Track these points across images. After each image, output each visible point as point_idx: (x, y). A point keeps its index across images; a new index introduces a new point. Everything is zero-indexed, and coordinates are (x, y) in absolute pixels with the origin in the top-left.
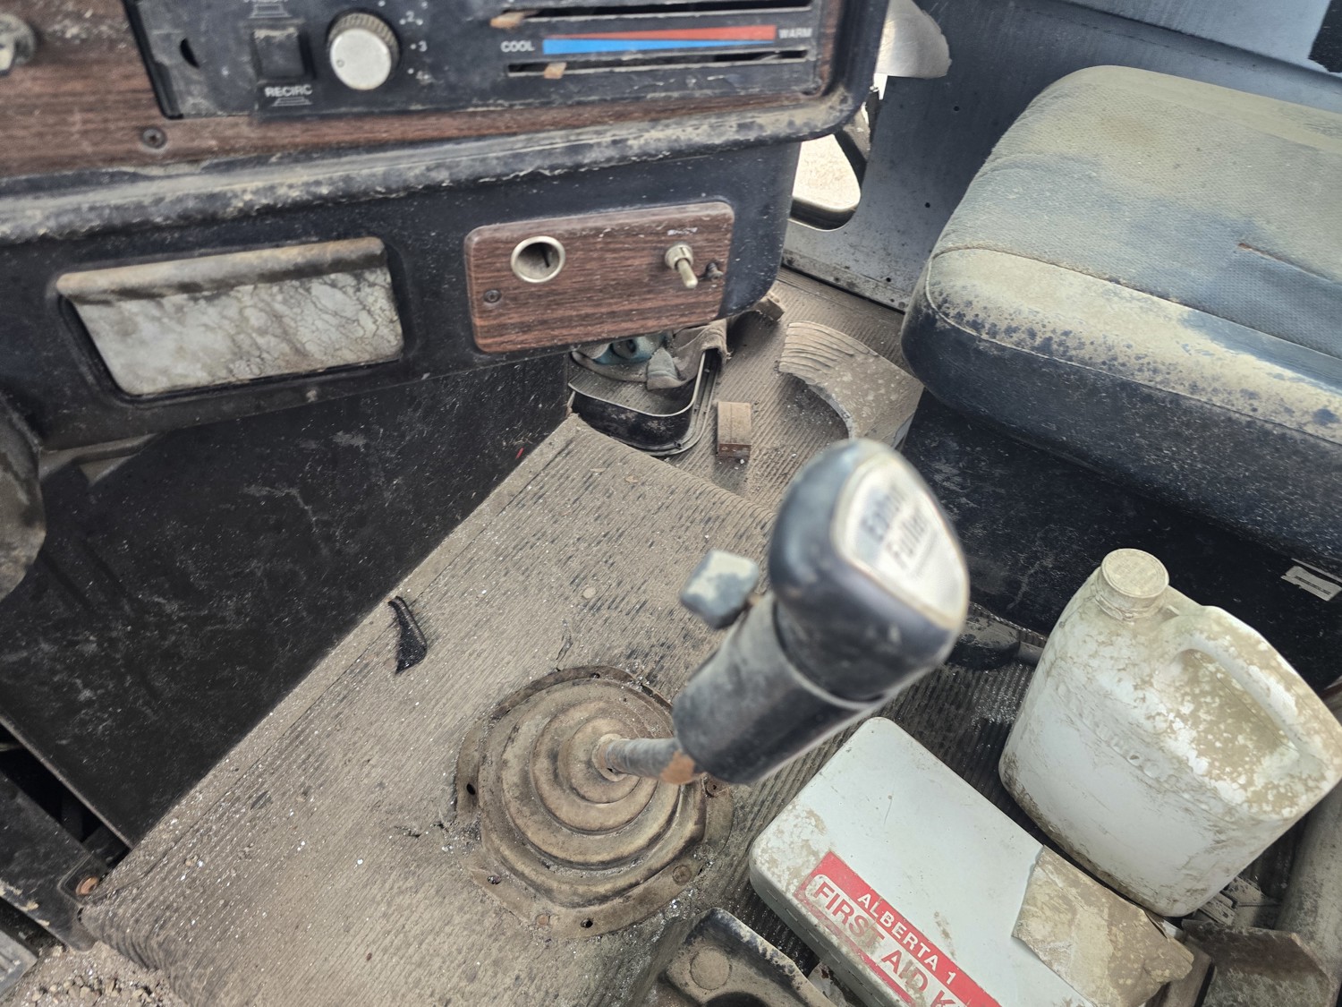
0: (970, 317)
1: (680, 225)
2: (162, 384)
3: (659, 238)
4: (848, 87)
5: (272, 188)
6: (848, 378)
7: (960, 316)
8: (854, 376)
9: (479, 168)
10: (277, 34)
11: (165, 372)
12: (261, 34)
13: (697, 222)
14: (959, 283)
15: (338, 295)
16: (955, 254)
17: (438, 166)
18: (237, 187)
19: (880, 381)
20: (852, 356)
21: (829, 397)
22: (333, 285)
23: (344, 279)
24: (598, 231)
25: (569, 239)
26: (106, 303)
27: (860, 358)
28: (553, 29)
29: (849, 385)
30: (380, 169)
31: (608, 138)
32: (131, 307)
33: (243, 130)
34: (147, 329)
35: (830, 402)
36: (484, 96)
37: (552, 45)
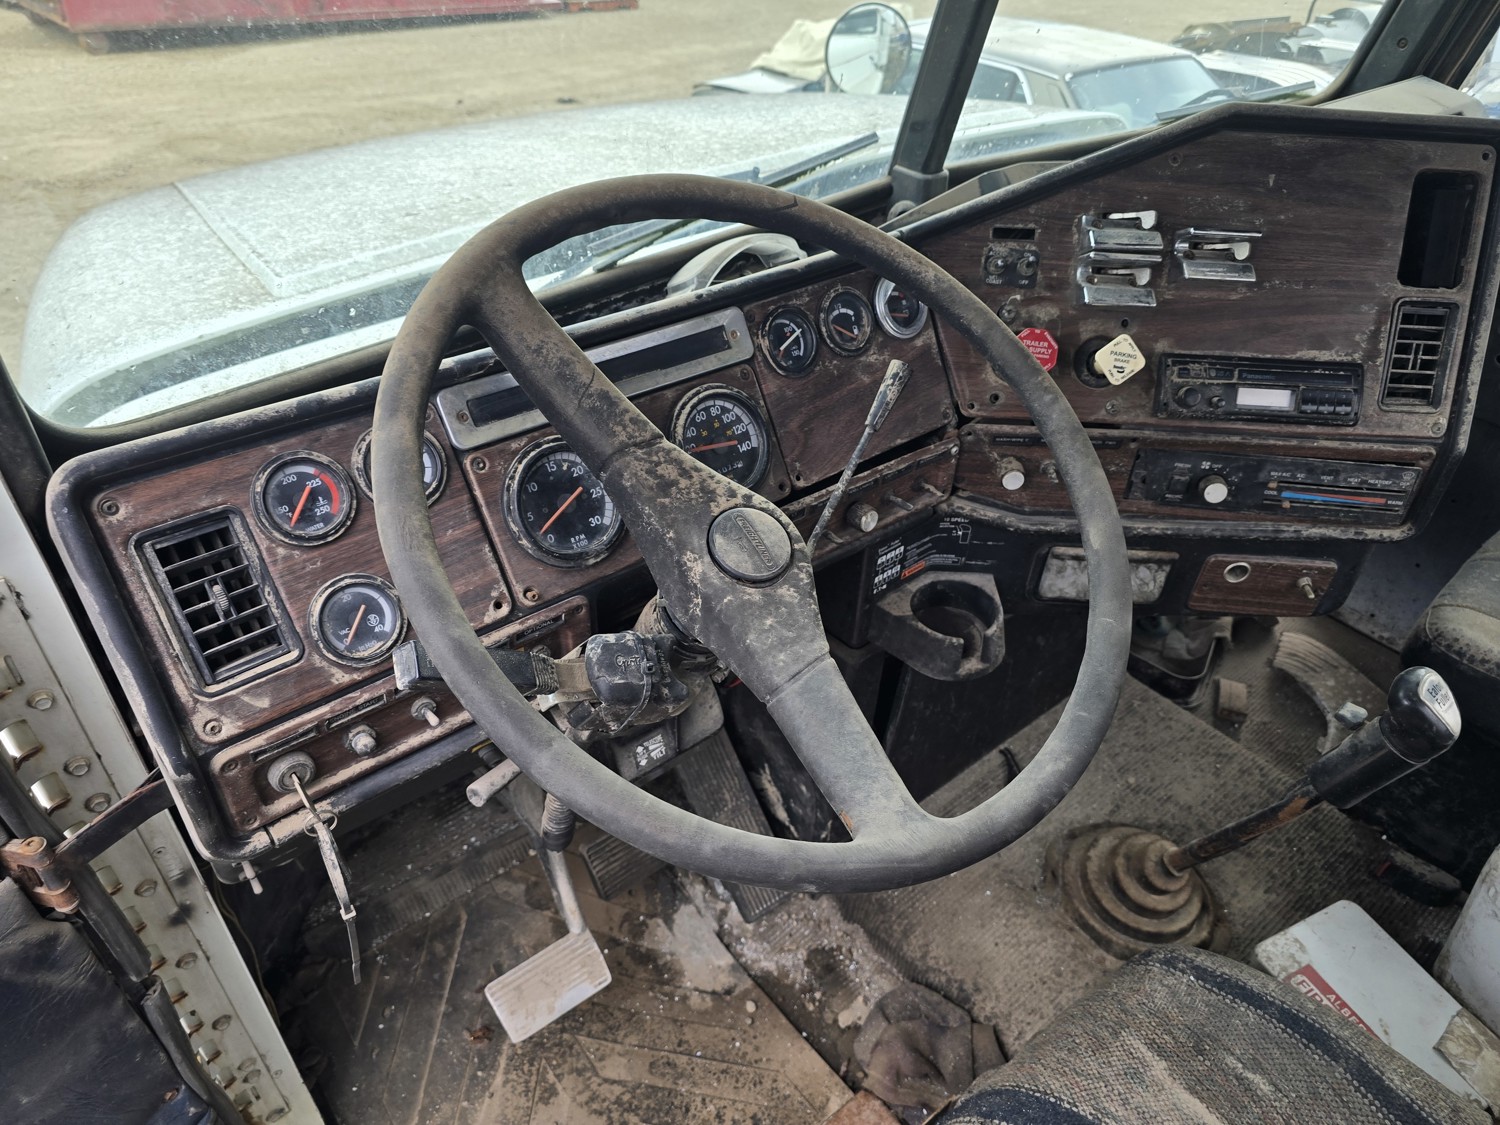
0: (1456, 647)
1: (1310, 569)
2: (1057, 594)
3: (1298, 573)
4: (1413, 524)
5: (1149, 528)
6: (1331, 683)
7: (1449, 647)
8: (1337, 682)
9: (1234, 533)
10: (1183, 479)
11: (1061, 590)
12: (1177, 477)
13: (1319, 569)
14: (1451, 626)
15: (1148, 572)
16: (1449, 609)
17: (1217, 530)
18: (1136, 526)
19: (1359, 692)
20: (1336, 667)
21: (1314, 693)
22: (1149, 568)
23: (1154, 566)
24: (1271, 564)
25: (1253, 565)
26: (1063, 559)
27: (1342, 671)
28: (1288, 489)
29: (1332, 689)
30: (1193, 527)
31: (1292, 529)
32: (1070, 562)
33: (1148, 505)
34: (1069, 571)
35: (1314, 698)
36: (1249, 508)
37: (1285, 494)
